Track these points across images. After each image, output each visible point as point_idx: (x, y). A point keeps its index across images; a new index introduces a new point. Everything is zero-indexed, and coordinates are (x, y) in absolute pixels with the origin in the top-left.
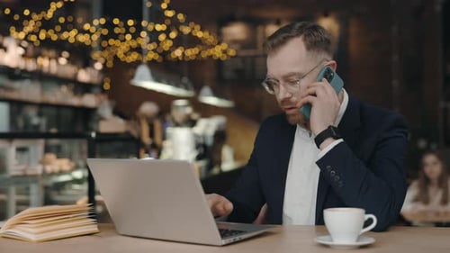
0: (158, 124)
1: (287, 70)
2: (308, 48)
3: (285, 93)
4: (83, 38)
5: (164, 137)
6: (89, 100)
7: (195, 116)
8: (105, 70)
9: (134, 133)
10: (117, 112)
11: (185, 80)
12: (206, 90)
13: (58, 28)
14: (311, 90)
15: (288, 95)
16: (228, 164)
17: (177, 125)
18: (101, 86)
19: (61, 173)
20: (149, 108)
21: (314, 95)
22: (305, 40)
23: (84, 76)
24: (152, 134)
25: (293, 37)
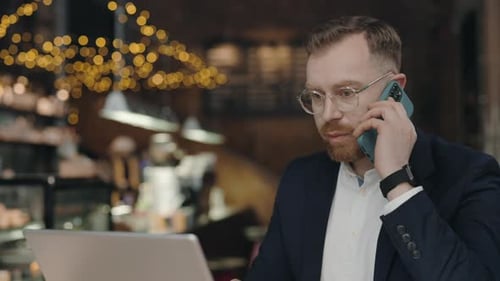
0: (134, 164)
1: (339, 76)
2: (373, 50)
3: (333, 112)
4: (44, 62)
5: (142, 179)
6: (52, 136)
7: (179, 154)
8: (71, 101)
9: (105, 176)
10: (84, 150)
11: (167, 110)
12: (192, 123)
13: (14, 49)
14: (375, 111)
15: (337, 115)
16: (218, 211)
17: (157, 164)
18: (65, 118)
19: (11, 228)
20: (123, 145)
21: (380, 118)
22: (368, 37)
23: (45, 107)
24: (127, 175)
25: (351, 32)
